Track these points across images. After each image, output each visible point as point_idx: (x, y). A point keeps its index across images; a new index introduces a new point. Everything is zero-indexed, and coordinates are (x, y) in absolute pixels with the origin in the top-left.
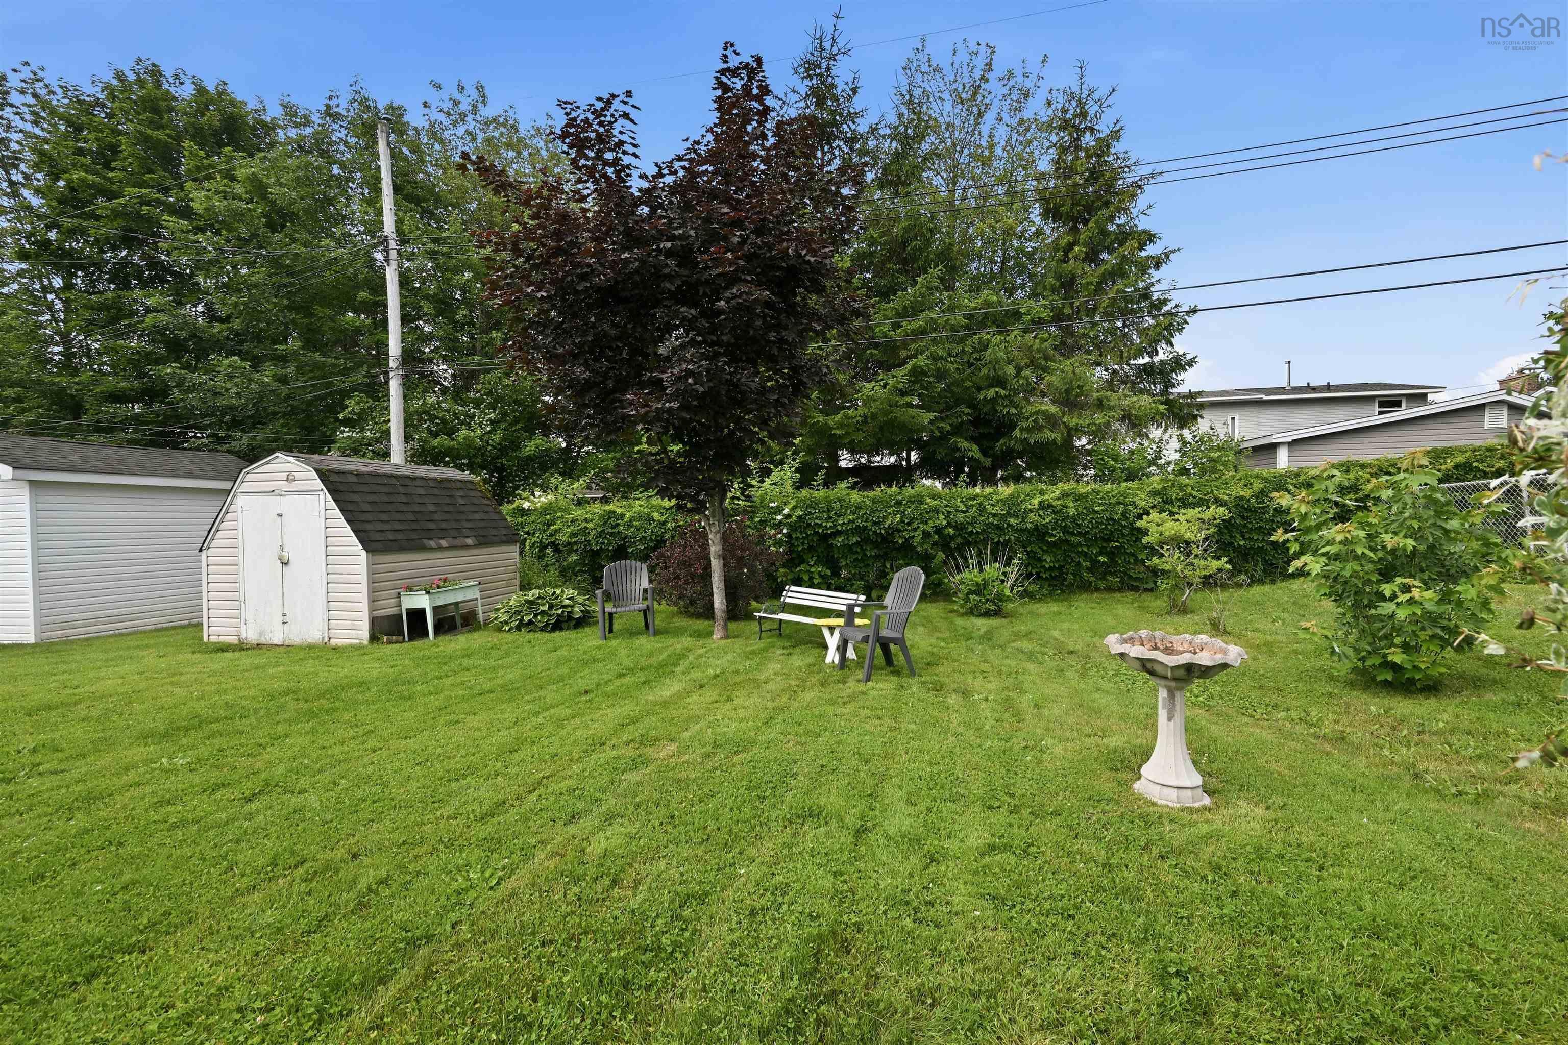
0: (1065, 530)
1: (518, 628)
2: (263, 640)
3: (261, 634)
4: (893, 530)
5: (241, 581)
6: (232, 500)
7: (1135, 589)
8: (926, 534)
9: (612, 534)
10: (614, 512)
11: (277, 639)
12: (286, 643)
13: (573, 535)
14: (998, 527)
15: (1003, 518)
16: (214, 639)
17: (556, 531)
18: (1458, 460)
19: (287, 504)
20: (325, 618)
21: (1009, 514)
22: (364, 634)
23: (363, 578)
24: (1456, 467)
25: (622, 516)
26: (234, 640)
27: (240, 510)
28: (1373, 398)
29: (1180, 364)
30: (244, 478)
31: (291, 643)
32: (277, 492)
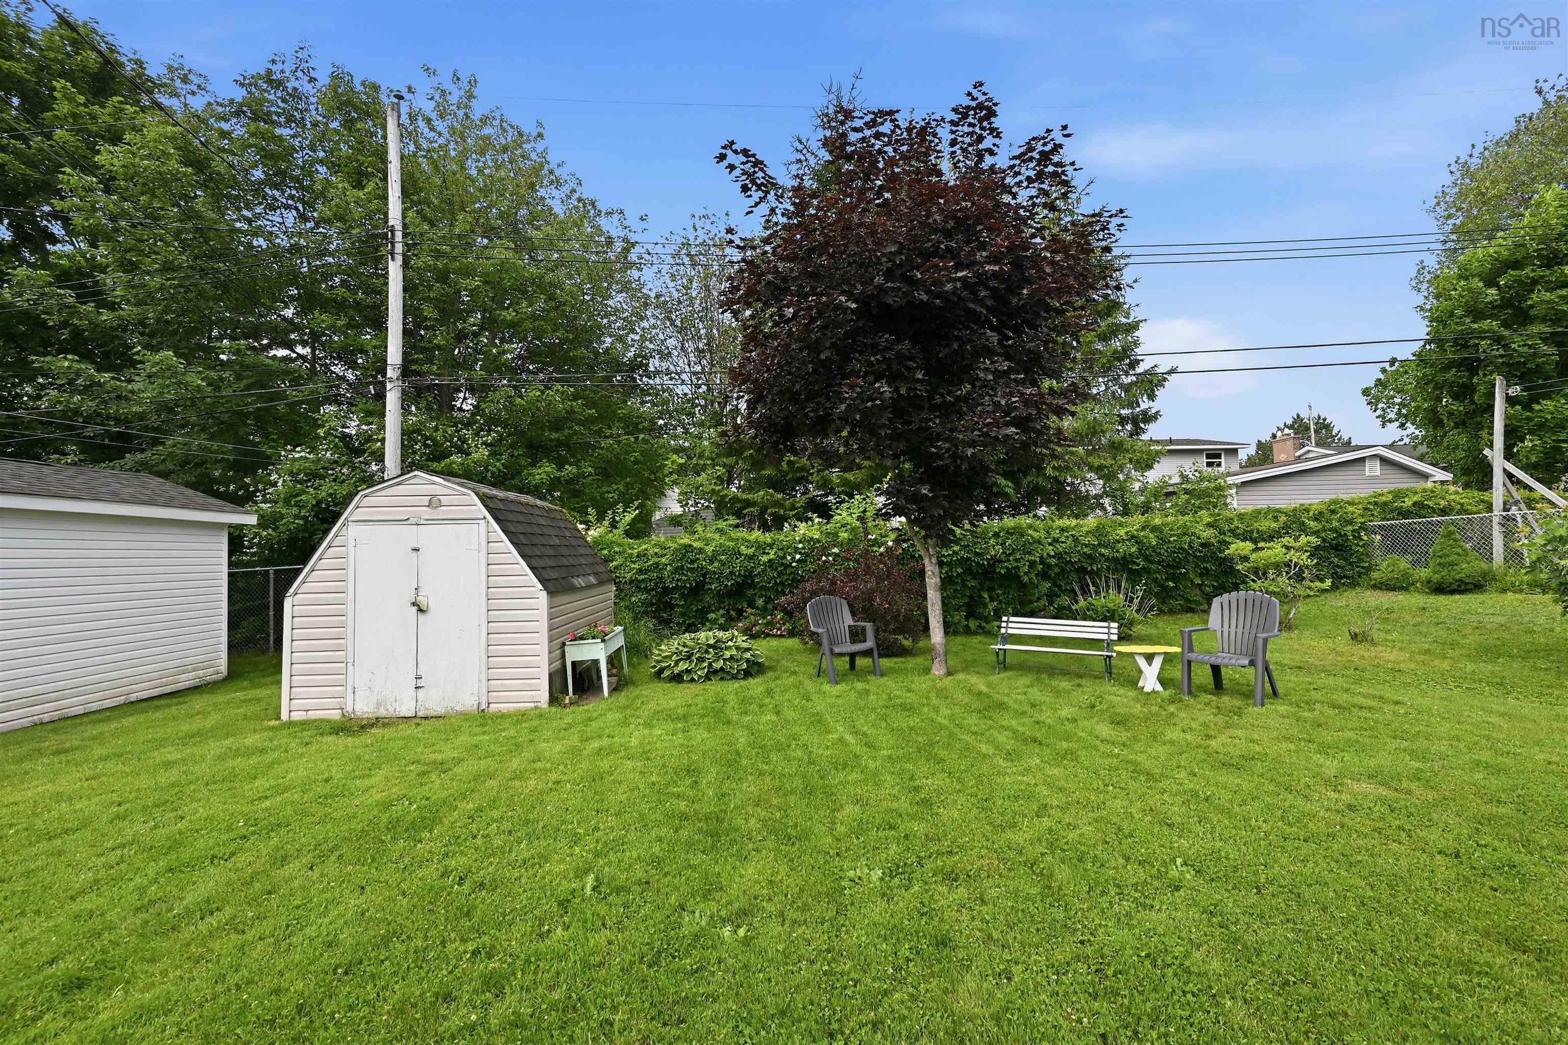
0: (1147, 559)
1: (707, 678)
2: (382, 712)
3: (379, 704)
4: (996, 561)
5: (350, 635)
6: (340, 530)
7: (1192, 611)
8: (1032, 564)
9: (690, 569)
10: (691, 546)
11: (407, 710)
12: (420, 714)
13: (640, 571)
14: (1090, 556)
15: (1094, 548)
16: (297, 716)
17: (616, 568)
18: (1415, 499)
19: (426, 536)
20: (484, 677)
21: (1100, 545)
22: (543, 696)
23: (543, 625)
24: (1415, 504)
25: (701, 551)
26: (335, 715)
27: (351, 543)
28: (1201, 451)
29: (1149, 418)
30: (360, 501)
31: (431, 713)
32: (413, 521)
